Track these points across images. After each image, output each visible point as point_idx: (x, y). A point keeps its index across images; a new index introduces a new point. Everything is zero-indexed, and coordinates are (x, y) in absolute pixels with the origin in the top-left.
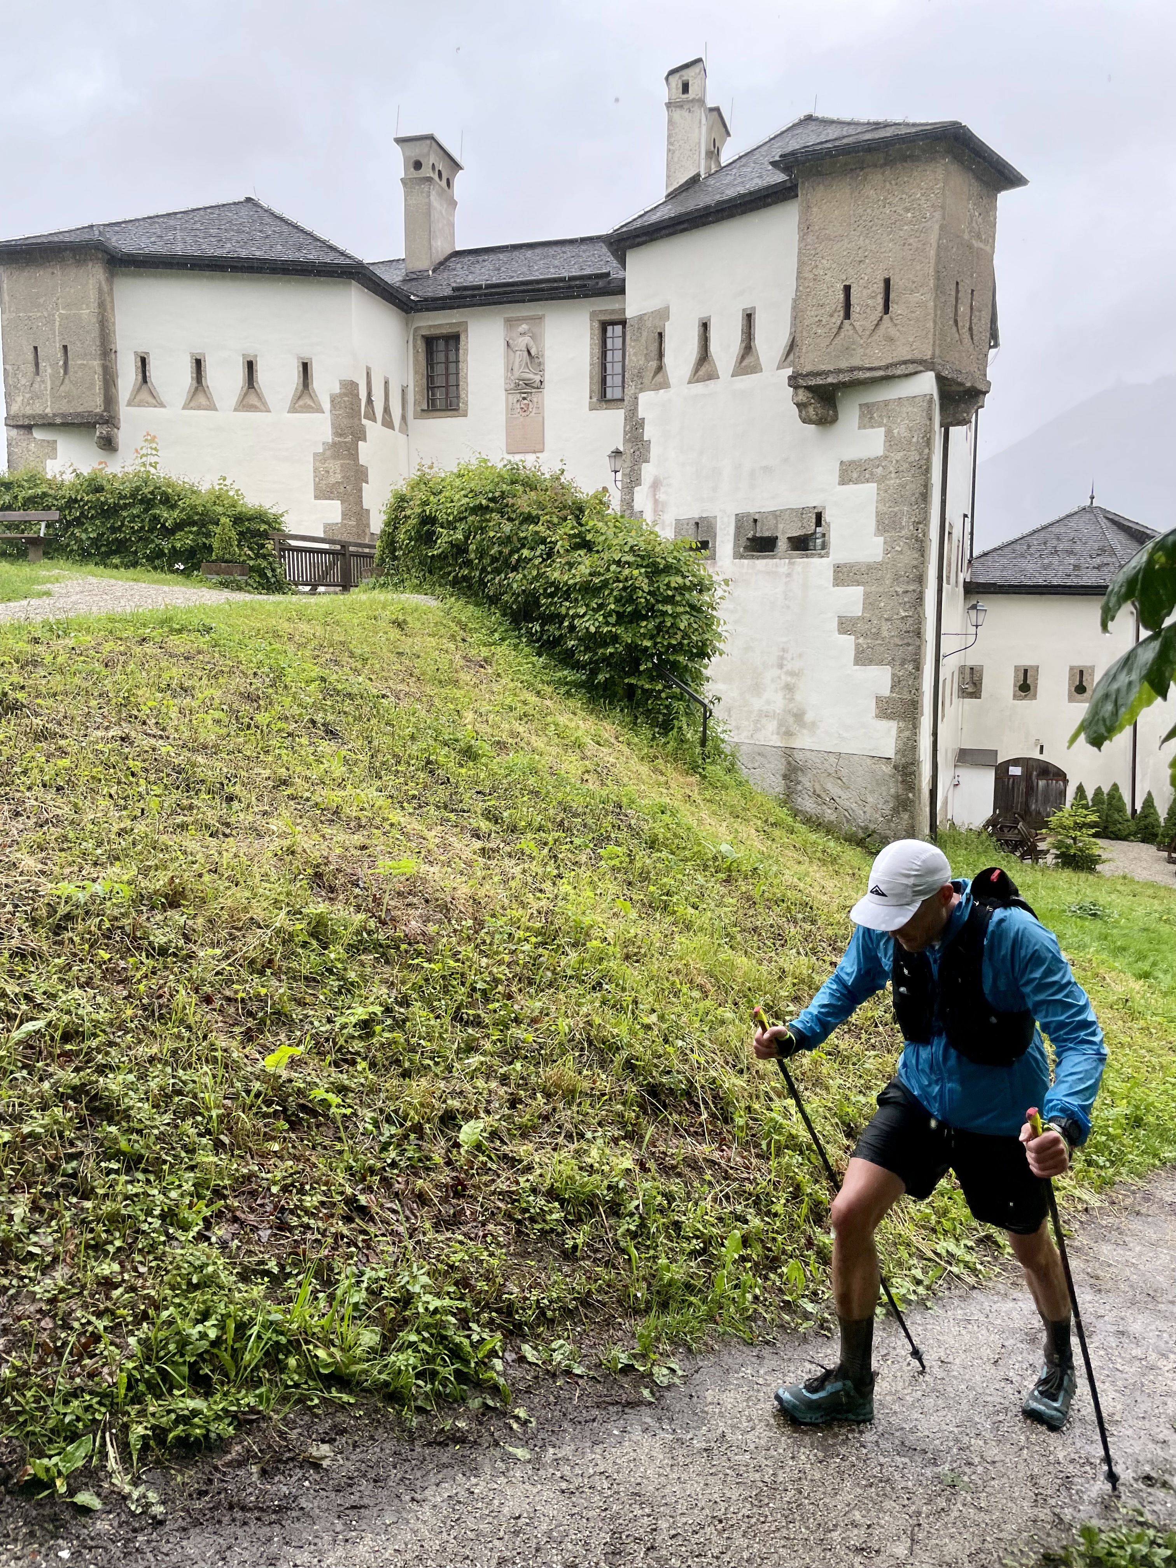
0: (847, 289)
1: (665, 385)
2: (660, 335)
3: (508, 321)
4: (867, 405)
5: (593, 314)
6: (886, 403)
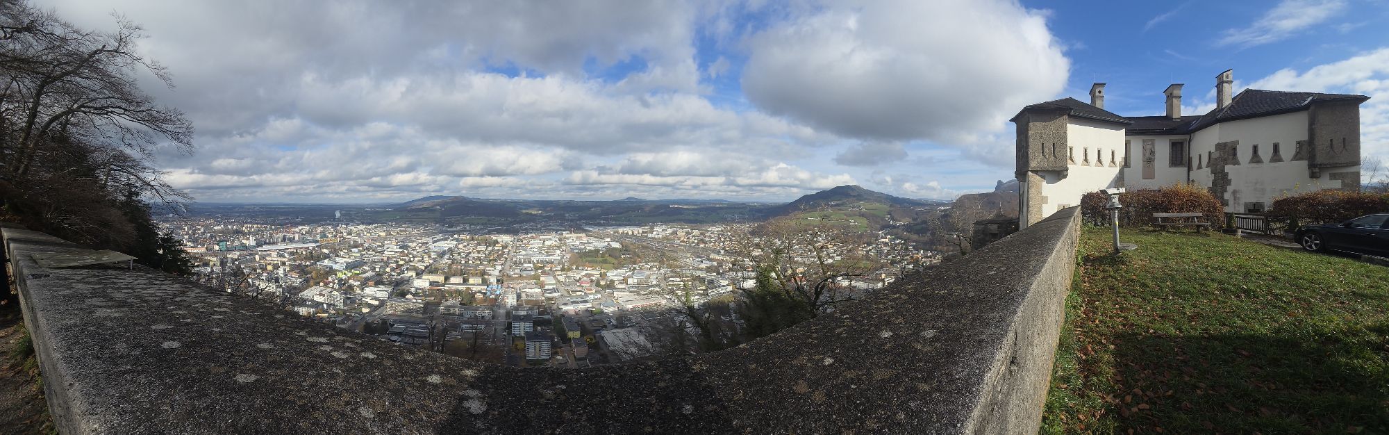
0: (1331, 140)
1: (1238, 163)
2: (1235, 149)
3: (1144, 141)
4: (1333, 174)
5: (1170, 140)
6: (1341, 173)
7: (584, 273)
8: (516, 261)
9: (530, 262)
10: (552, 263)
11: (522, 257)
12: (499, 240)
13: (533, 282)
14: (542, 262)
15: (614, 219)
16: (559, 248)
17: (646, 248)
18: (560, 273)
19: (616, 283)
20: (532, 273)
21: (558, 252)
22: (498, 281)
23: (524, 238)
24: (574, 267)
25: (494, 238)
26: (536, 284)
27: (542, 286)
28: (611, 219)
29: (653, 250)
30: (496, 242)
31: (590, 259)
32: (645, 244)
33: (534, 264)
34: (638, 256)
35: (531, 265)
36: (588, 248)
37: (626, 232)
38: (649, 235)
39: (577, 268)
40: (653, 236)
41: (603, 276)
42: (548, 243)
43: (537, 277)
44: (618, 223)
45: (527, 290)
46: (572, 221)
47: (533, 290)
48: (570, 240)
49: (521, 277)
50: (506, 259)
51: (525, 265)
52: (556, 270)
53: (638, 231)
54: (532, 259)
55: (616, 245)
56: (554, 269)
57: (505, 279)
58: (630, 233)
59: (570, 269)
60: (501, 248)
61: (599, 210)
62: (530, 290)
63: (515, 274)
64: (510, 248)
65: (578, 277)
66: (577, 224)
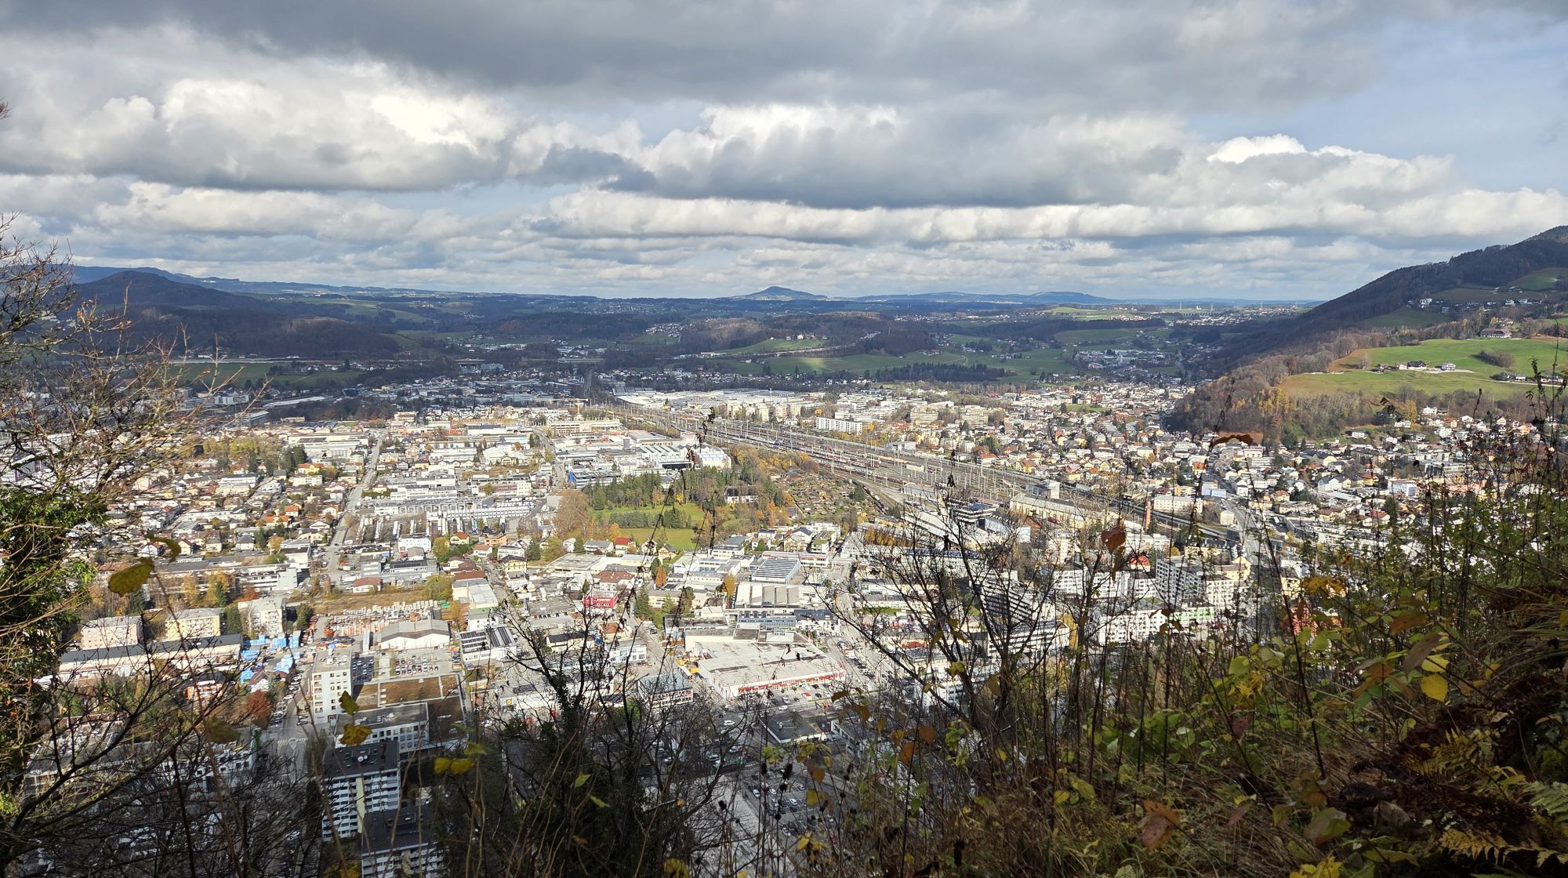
7: (604, 562)
8: (370, 530)
9: (420, 533)
10: (501, 529)
11: (393, 511)
12: (311, 450)
13: (425, 606)
14: (467, 526)
15: (720, 366)
16: (527, 471)
17: (805, 467)
18: (521, 567)
19: (700, 599)
20: (426, 573)
21: (523, 488)
22: (289, 615)
23: (411, 437)
24: (570, 544)
25: (291, 437)
26: (435, 615)
27: (455, 622)
28: (707, 365)
29: (824, 473)
30: (297, 458)
31: (624, 511)
32: (803, 454)
33: (436, 536)
34: (778, 500)
35: (425, 544)
36: (626, 471)
37: (751, 410)
38: (822, 423)
39: (579, 550)
40: (832, 425)
41: (659, 572)
42: (492, 454)
43: (440, 591)
44: (728, 378)
45: (398, 643)
46: (582, 371)
47: (421, 642)
48: (568, 443)
49: (383, 592)
50: (333, 523)
51: (405, 543)
52: (510, 558)
53: (786, 405)
54: (431, 516)
55: (714, 459)
56: (502, 553)
57: (320, 604)
58: (765, 415)
59: (557, 553)
60: (316, 481)
61: (672, 332)
62: (411, 643)
63: (357, 583)
64: (352, 480)
65: (580, 579)
66: (596, 383)
